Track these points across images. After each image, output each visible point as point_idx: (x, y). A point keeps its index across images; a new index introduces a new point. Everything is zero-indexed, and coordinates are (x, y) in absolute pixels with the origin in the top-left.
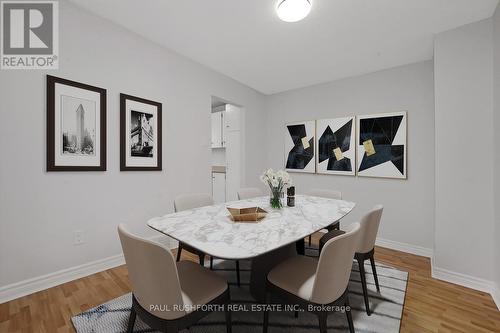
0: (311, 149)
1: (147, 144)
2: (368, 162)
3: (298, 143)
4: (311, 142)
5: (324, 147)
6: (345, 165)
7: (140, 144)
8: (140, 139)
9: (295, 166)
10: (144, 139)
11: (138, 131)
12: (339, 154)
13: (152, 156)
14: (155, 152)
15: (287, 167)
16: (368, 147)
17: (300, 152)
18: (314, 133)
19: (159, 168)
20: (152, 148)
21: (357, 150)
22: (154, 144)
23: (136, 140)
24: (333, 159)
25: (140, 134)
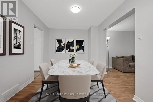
0: (64, 46)
1: (19, 43)
2: (78, 50)
3: (60, 45)
4: (64, 44)
5: (67, 46)
6: (73, 51)
7: (16, 43)
8: (17, 41)
9: (59, 51)
10: (18, 41)
11: (16, 37)
12: (71, 48)
13: (21, 48)
14: (22, 46)
15: (56, 52)
16: (78, 47)
17: (61, 47)
18: (65, 42)
19: (23, 53)
20: (21, 45)
21: (75, 47)
22: (21, 43)
23: (15, 41)
24: (70, 49)
25: (17, 39)
